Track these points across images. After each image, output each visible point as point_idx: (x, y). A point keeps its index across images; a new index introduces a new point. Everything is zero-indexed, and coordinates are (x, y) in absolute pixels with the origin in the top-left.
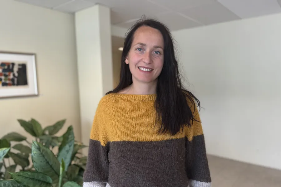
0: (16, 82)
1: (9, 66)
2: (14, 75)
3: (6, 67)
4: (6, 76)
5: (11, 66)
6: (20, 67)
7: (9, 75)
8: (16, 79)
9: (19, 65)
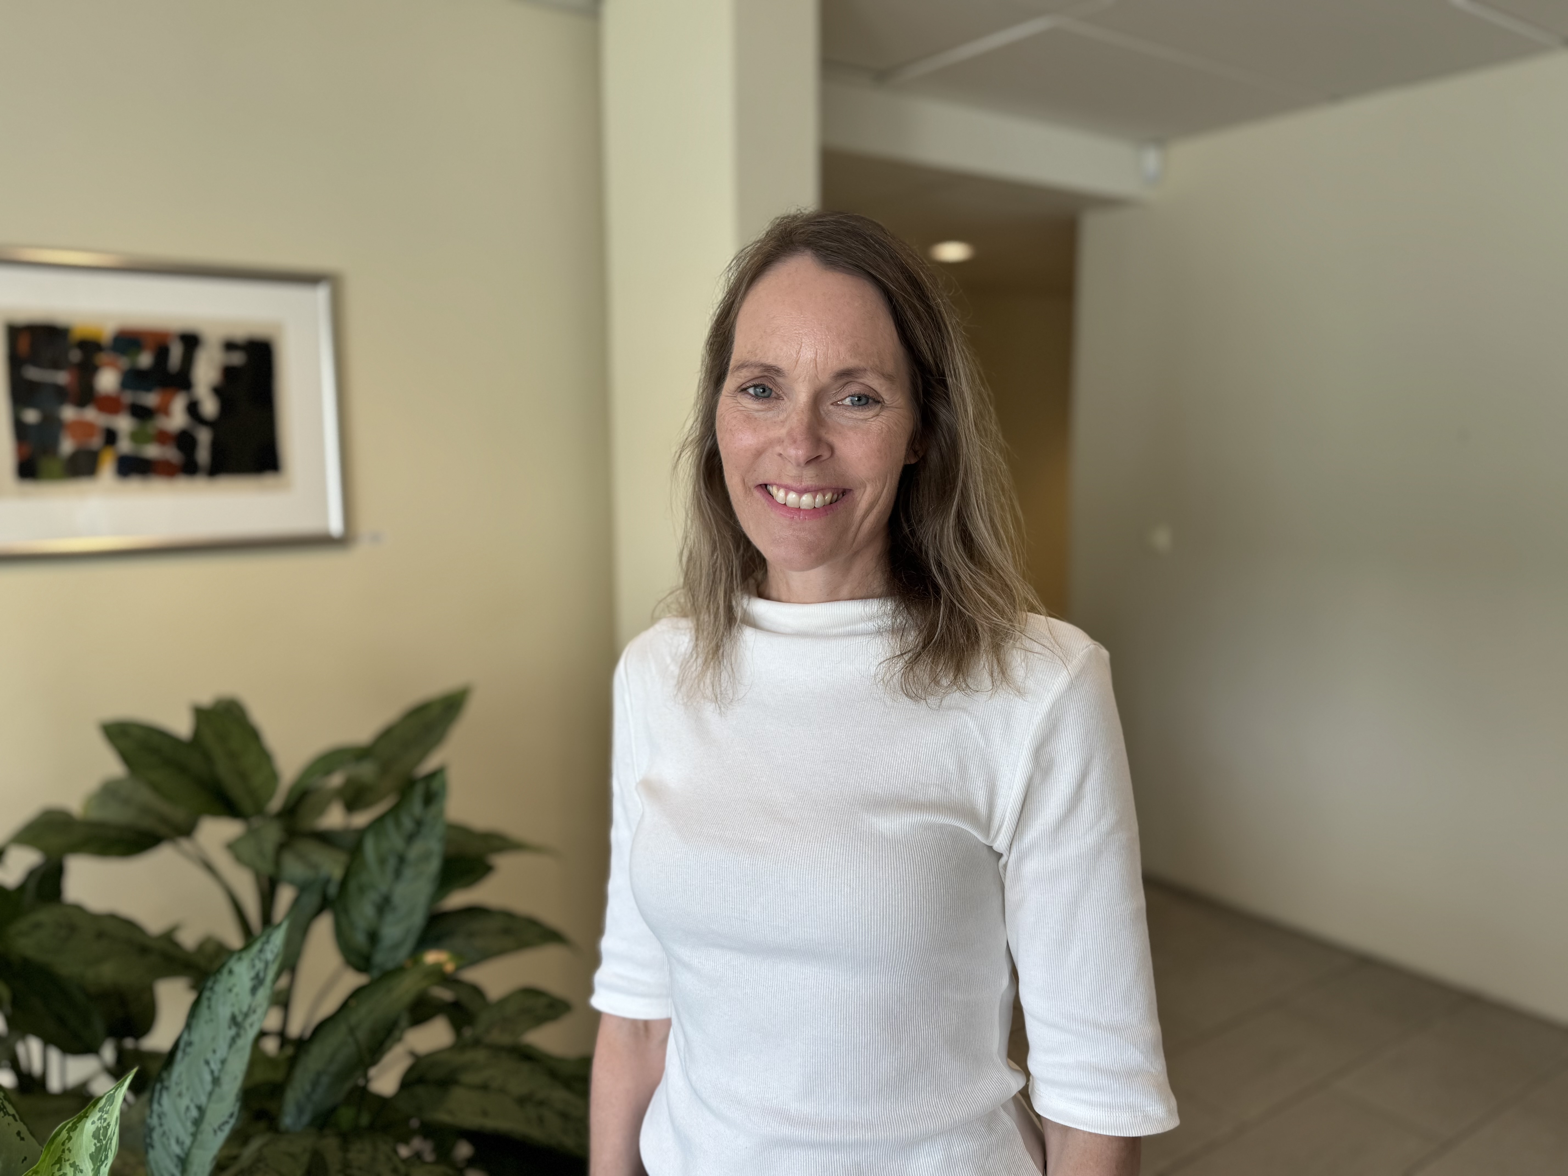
0: (203, 455)
1: (162, 352)
2: (193, 409)
3: (145, 360)
4: (141, 413)
5: (176, 353)
6: (237, 359)
7: (164, 410)
8: (204, 437)
9: (230, 346)
